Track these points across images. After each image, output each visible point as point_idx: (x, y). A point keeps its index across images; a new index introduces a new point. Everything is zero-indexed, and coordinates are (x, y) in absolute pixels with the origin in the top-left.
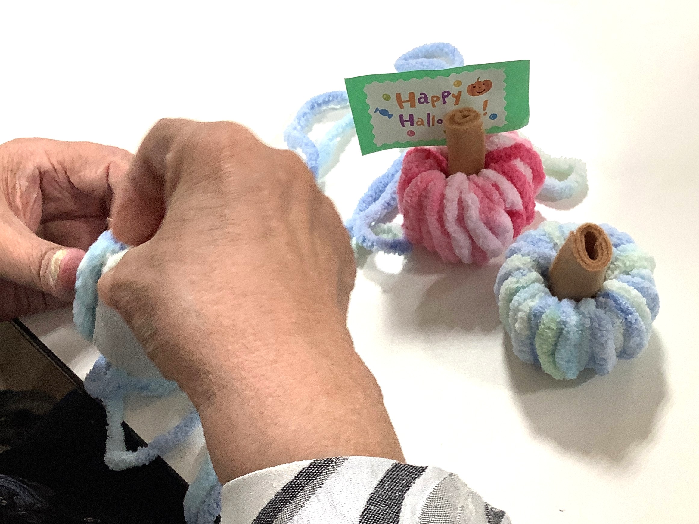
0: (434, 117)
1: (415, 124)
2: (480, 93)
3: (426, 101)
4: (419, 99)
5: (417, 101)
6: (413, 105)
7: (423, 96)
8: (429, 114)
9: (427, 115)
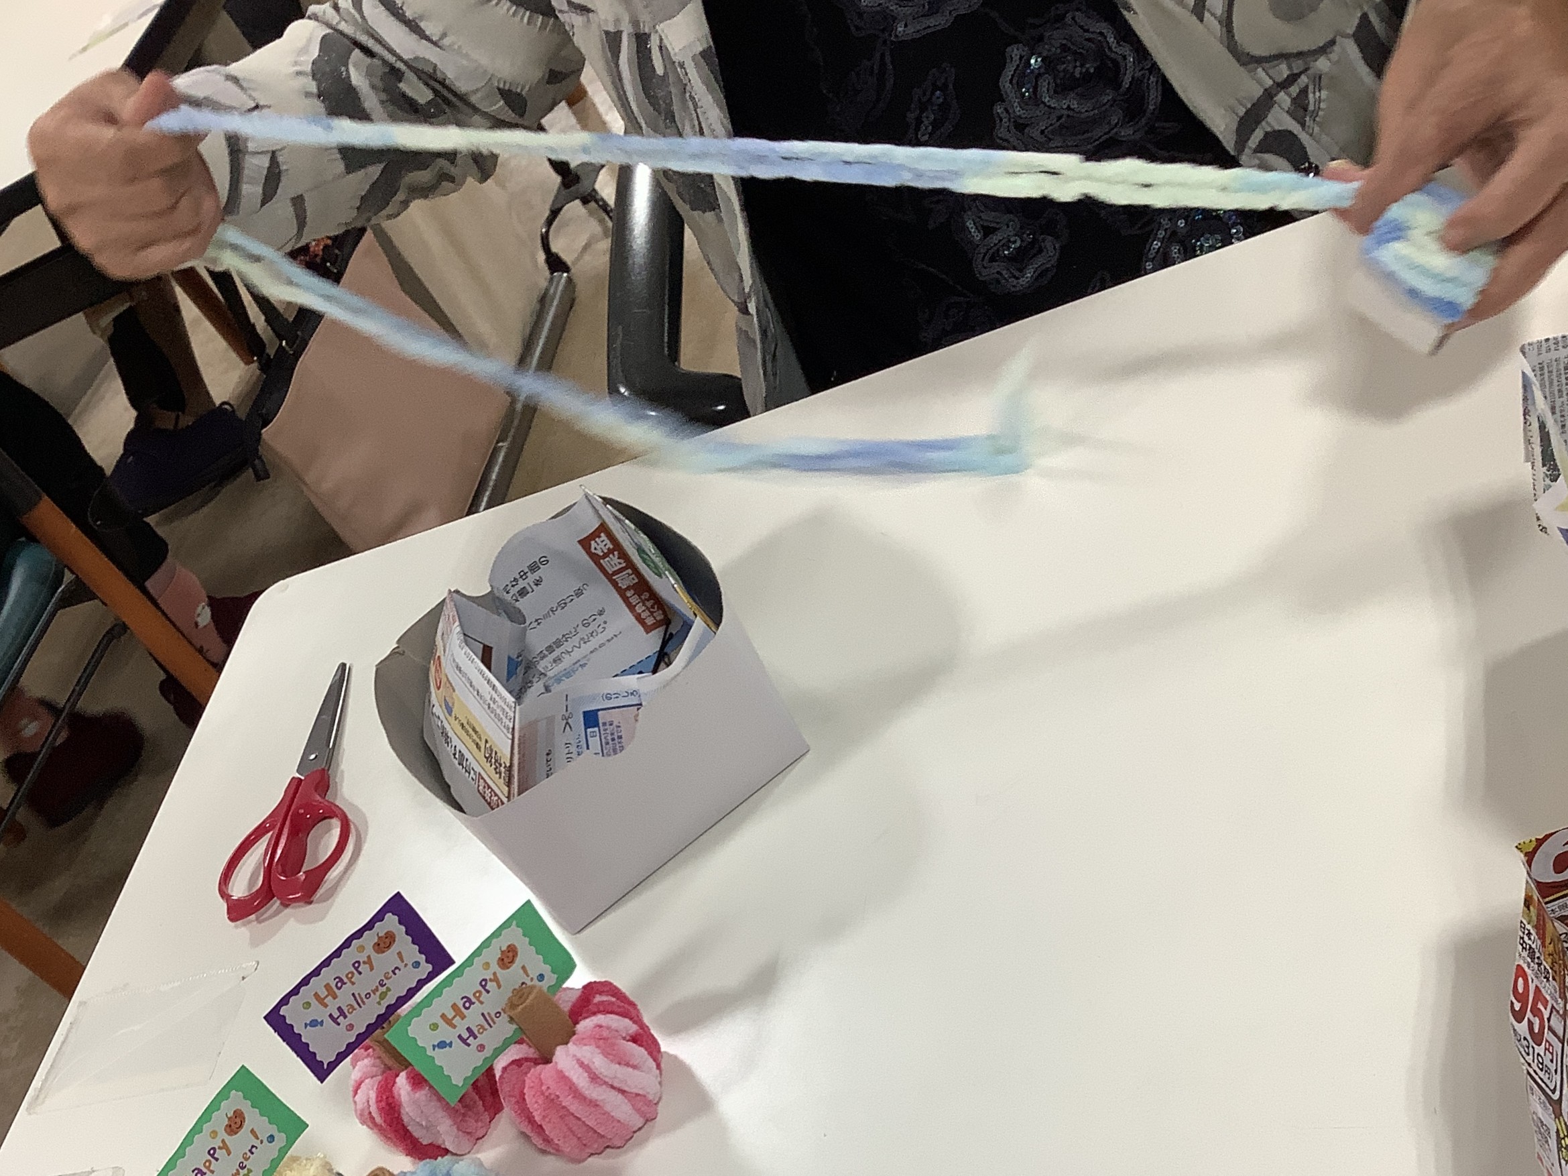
0: (489, 1013)
1: (478, 1035)
2: (512, 962)
3: (472, 1003)
4: (464, 1005)
5: (463, 1009)
6: (463, 1017)
7: (465, 1000)
8: (483, 1014)
9: (482, 1017)
